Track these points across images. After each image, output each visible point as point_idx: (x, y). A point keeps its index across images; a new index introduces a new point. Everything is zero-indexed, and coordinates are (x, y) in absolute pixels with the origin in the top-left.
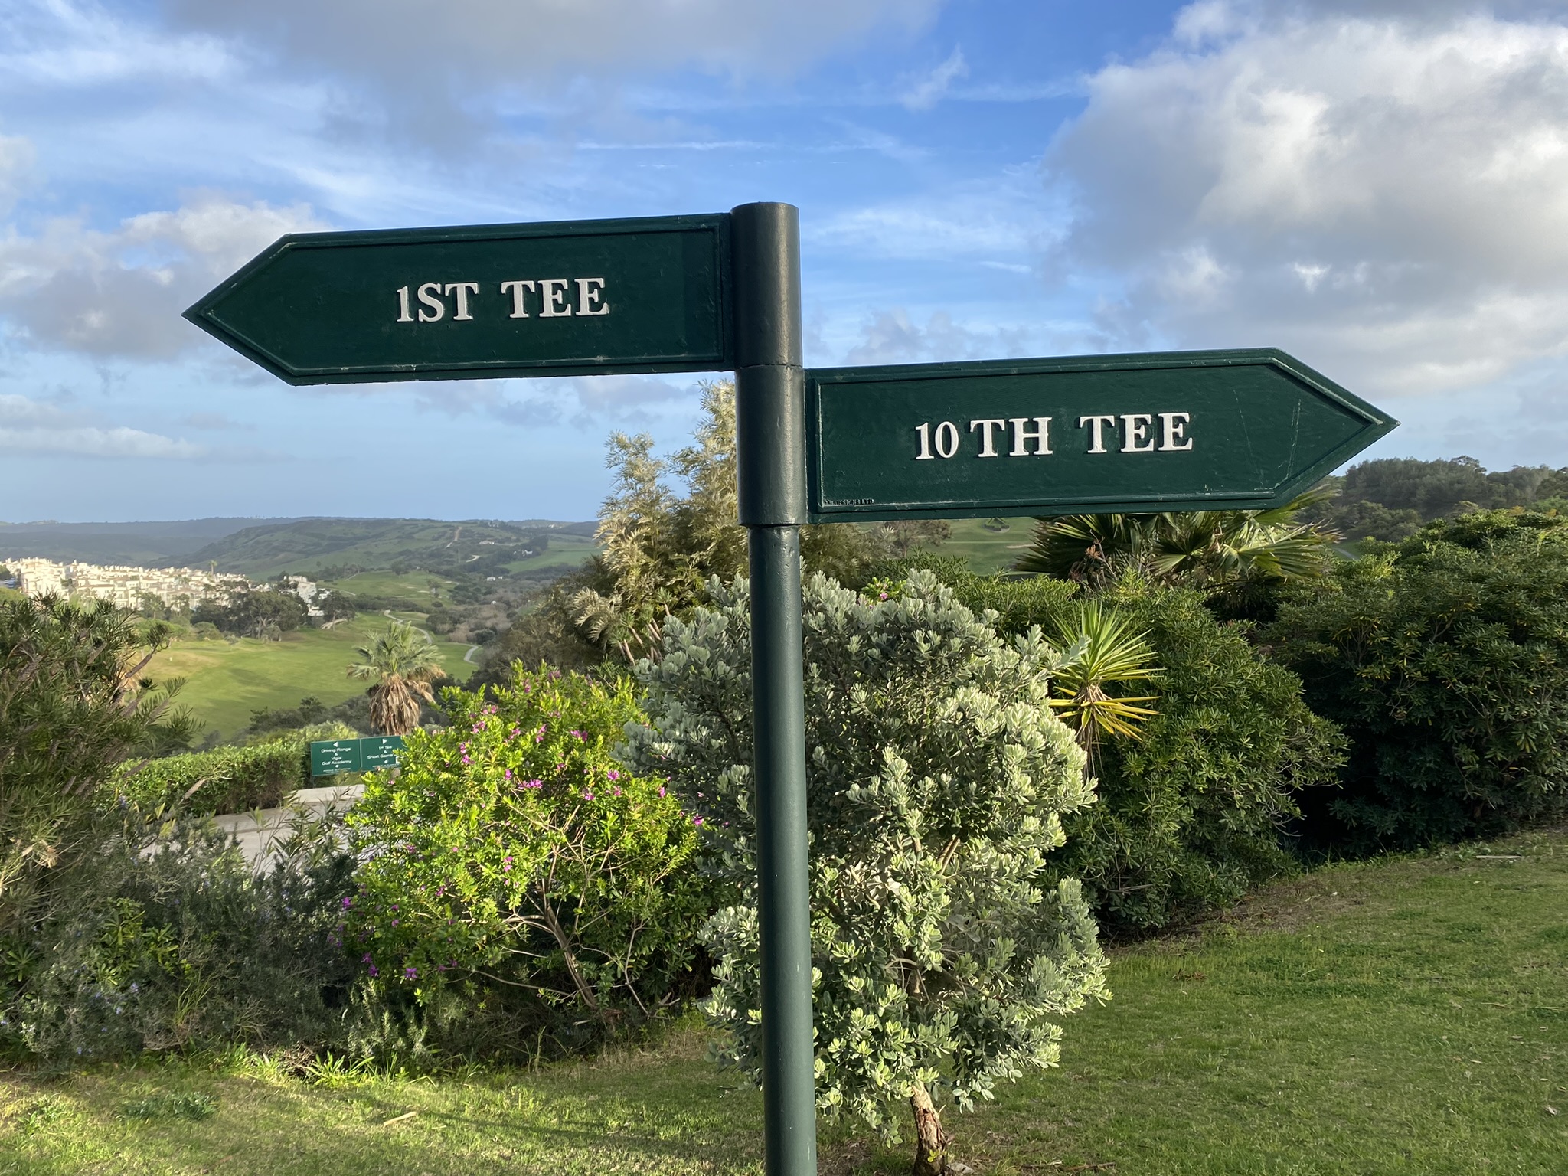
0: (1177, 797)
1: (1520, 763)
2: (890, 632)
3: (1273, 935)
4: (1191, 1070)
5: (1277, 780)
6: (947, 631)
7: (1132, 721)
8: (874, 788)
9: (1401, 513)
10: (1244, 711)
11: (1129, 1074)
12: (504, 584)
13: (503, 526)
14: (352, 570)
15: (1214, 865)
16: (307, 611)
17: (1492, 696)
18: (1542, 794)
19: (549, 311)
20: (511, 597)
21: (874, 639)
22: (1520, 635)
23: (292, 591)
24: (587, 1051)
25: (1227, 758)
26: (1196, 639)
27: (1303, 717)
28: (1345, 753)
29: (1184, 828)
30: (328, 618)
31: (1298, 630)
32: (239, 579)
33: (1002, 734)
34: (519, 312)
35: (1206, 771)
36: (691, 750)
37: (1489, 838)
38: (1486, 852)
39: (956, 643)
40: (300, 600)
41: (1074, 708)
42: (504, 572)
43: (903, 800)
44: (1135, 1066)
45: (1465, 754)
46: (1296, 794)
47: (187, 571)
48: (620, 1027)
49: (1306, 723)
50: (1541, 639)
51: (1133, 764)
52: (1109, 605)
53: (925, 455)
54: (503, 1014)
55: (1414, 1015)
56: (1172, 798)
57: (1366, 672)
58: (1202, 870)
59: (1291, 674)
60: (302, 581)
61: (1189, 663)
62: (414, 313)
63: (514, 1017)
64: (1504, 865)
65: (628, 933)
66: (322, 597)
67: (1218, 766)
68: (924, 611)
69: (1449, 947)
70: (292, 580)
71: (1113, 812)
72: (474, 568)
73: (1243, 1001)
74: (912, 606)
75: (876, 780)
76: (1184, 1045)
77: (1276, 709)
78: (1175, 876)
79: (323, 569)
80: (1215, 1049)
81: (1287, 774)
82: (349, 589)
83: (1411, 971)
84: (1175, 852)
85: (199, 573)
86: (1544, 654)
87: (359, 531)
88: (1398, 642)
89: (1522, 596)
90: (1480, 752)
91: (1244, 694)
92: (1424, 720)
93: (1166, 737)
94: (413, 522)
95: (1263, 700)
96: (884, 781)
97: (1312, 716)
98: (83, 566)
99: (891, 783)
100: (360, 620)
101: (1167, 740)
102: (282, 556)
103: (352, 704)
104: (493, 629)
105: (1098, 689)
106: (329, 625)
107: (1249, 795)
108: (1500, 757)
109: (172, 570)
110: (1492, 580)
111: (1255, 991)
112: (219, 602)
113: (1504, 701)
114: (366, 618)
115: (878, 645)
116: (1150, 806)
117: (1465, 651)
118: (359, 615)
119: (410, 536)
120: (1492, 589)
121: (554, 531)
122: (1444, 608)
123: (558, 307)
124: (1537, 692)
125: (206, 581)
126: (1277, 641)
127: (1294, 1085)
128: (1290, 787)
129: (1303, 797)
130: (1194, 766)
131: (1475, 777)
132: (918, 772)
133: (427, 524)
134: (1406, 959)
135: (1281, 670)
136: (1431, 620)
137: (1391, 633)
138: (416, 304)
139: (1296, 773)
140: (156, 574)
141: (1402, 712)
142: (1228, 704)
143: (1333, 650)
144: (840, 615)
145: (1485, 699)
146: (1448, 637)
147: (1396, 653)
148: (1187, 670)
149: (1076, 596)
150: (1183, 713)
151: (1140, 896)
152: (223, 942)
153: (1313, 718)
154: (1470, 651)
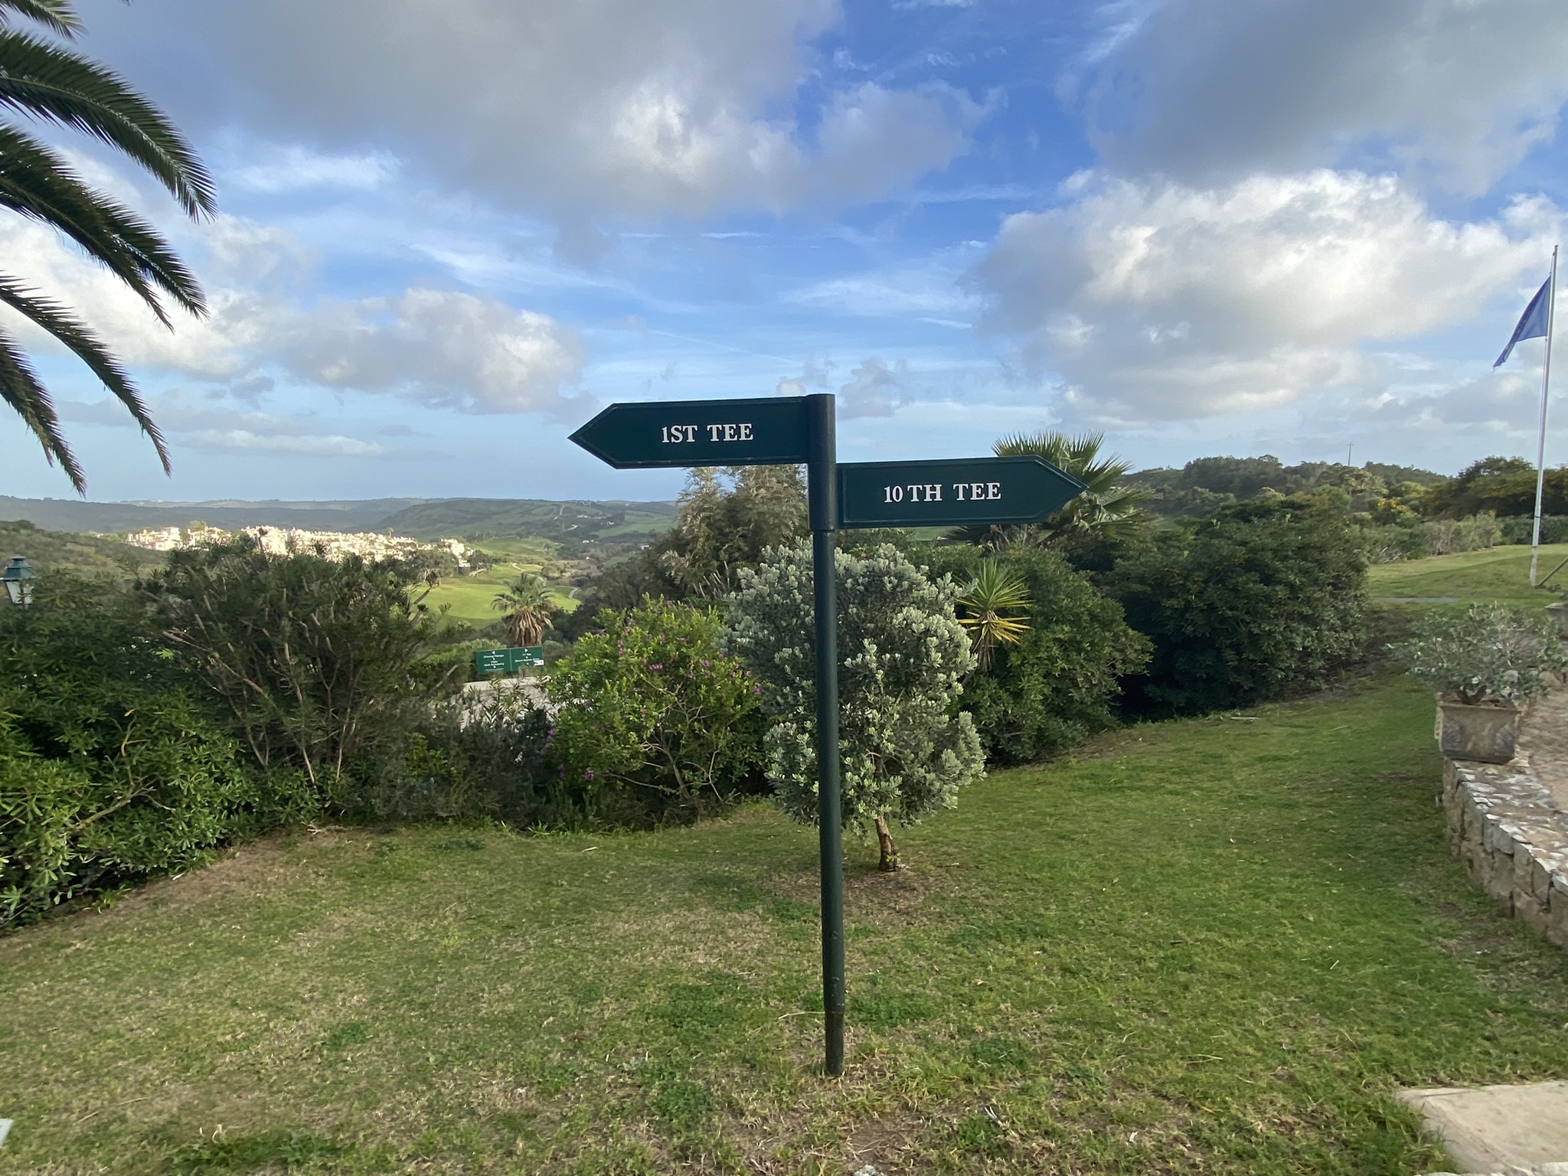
0: (1041, 679)
1: (1265, 660)
2: (869, 577)
3: (1098, 762)
4: (1034, 826)
5: (1107, 670)
6: (900, 577)
7: (1014, 633)
8: (859, 660)
9: (1222, 495)
10: (1085, 628)
11: (1001, 828)
12: (595, 546)
13: (594, 505)
14: (488, 536)
15: (1065, 721)
16: (458, 563)
17: (1247, 618)
18: (1278, 680)
19: (727, 438)
20: (601, 555)
21: (860, 581)
22: (1268, 579)
23: (448, 550)
24: (688, 822)
25: (1074, 656)
26: (1056, 582)
27: (1124, 631)
28: (1151, 654)
29: (1046, 699)
30: (473, 568)
31: (1126, 577)
32: (410, 541)
33: (927, 632)
34: (715, 438)
35: (1060, 664)
36: (758, 642)
37: (1243, 708)
38: (1238, 715)
39: (906, 584)
40: (453, 556)
41: (978, 625)
42: (595, 537)
43: (874, 665)
44: (1005, 824)
45: (1229, 654)
46: (1118, 679)
47: (372, 536)
48: (705, 808)
49: (1126, 635)
50: (1280, 582)
51: (1014, 659)
52: (1001, 562)
53: (888, 500)
54: (636, 802)
55: (1171, 800)
56: (1037, 680)
57: (1168, 603)
58: (1057, 725)
59: (1117, 605)
60: (454, 543)
61: (1051, 597)
62: (669, 438)
63: (643, 804)
64: (1247, 723)
65: (711, 754)
66: (469, 553)
67: (1069, 662)
68: (889, 566)
69: (1200, 766)
70: (447, 542)
71: (1001, 688)
72: (574, 534)
73: (1073, 794)
74: (883, 563)
75: (860, 655)
76: (1035, 814)
77: (1106, 625)
78: (1040, 728)
79: (468, 535)
80: (1051, 816)
81: (1113, 666)
83: (1174, 778)
84: (1040, 714)
85: (381, 536)
86: (1281, 592)
87: (493, 508)
88: (1189, 584)
89: (1270, 555)
90: (1239, 654)
91: (1086, 617)
92: (1204, 634)
93: (1036, 641)
94: (531, 502)
95: (1098, 621)
96: (864, 656)
97: (1130, 631)
98: (300, 532)
99: (868, 657)
100: (496, 570)
101: (1036, 644)
102: (438, 525)
103: (493, 627)
104: (588, 576)
105: (993, 613)
106: (474, 573)
107: (1088, 679)
108: (1252, 657)
109: (361, 535)
110: (1252, 544)
111: (1081, 789)
112: (397, 557)
113: (1255, 622)
114: (500, 568)
115: (863, 584)
116: (1024, 683)
117: (1232, 590)
118: (495, 566)
119: (529, 512)
120: (1252, 550)
121: (629, 508)
122: (1220, 563)
123: (732, 436)
124: (1276, 615)
125: (386, 542)
126: (1111, 584)
127: (1092, 831)
128: (1114, 675)
129: (1122, 681)
130: (1052, 660)
131: (1236, 669)
132: (881, 651)
133: (540, 503)
134: (1173, 773)
135: (1111, 602)
136: (1211, 571)
137: (1186, 578)
138: (670, 435)
139: (1119, 665)
140: (350, 536)
141: (1190, 629)
142: (1076, 622)
143: (1148, 589)
144: (842, 568)
145: (1242, 620)
146: (1221, 581)
147: (1188, 591)
148: (1050, 601)
149: (982, 556)
150: (1047, 628)
151: (1017, 739)
152: (472, 759)
153: (1130, 632)
154: (1235, 590)
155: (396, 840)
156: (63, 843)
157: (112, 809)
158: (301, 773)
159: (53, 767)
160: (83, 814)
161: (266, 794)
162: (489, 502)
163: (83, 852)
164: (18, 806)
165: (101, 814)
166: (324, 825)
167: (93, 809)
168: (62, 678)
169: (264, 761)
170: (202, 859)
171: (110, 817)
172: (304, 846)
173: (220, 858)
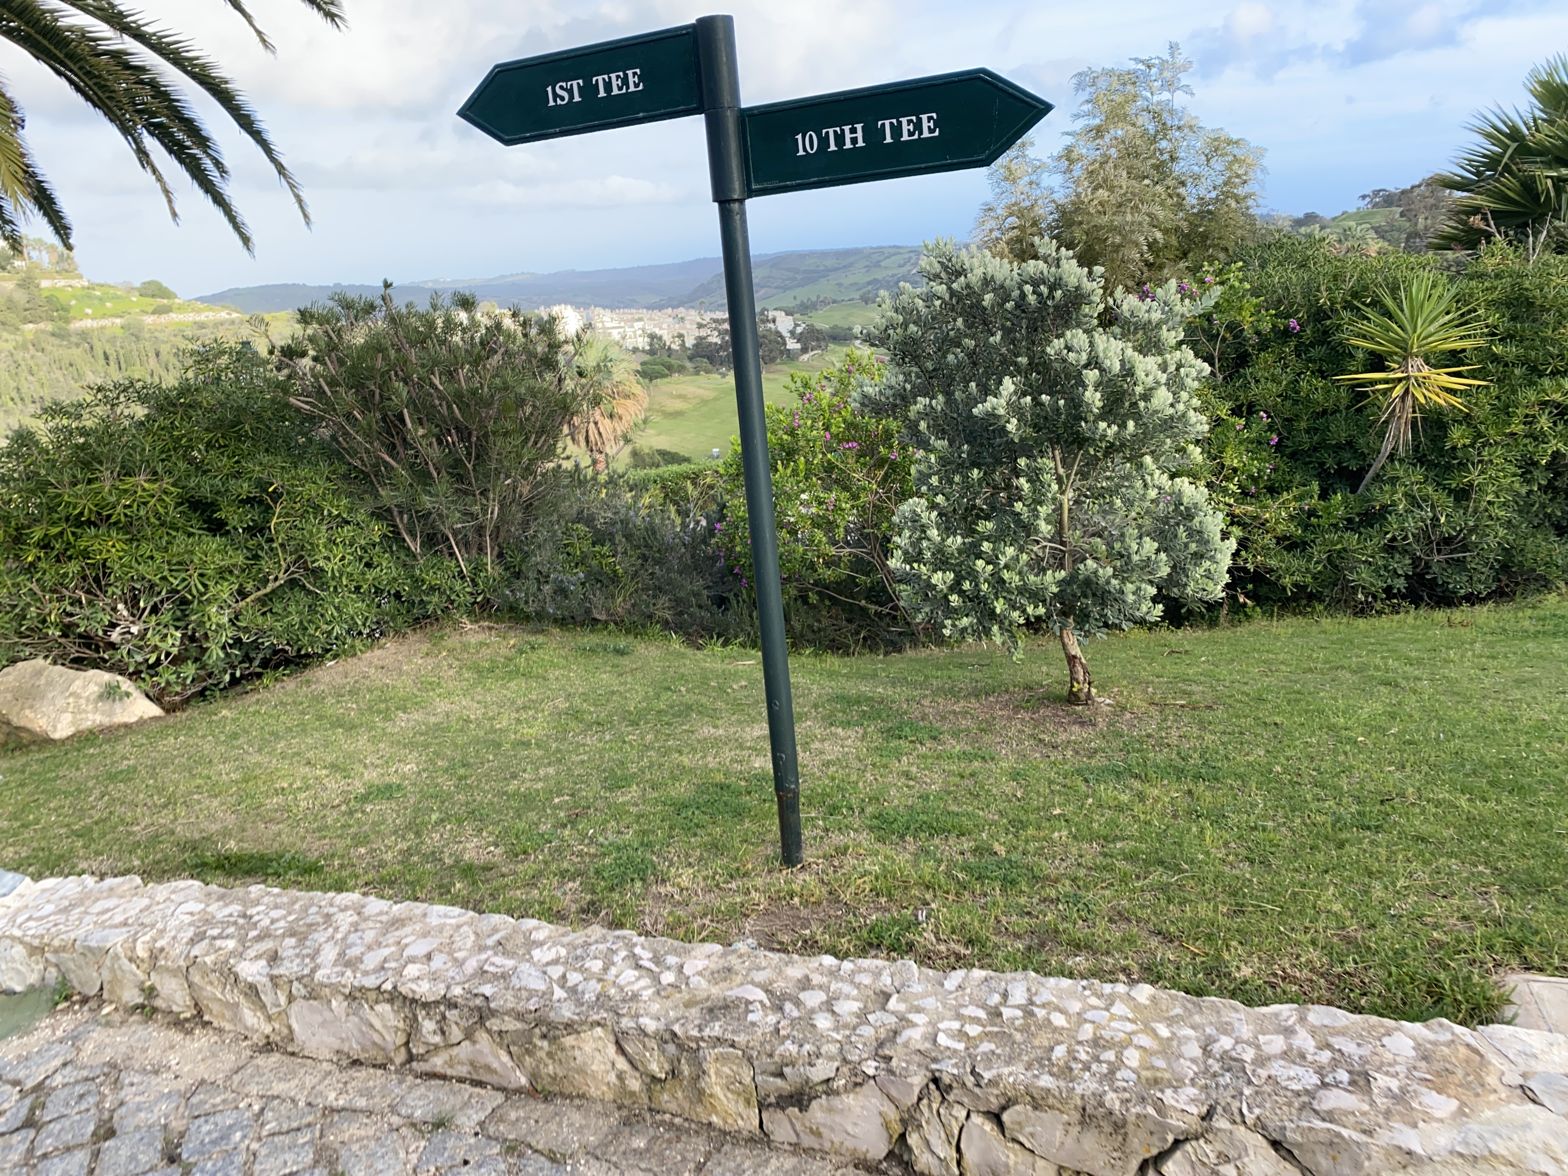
0: (1511, 469)
7: (1457, 393)
14: (825, 303)
16: (785, 344)
19: (615, 91)
23: (771, 325)
30: (804, 350)
34: (602, 94)
40: (779, 334)
47: (682, 311)
51: (1458, 436)
53: (801, 152)
56: (1503, 470)
60: (780, 316)
62: (555, 101)
66: (799, 330)
70: (771, 314)
78: (1504, 548)
79: (798, 302)
82: (822, 321)
85: (692, 312)
87: (830, 263)
94: (880, 250)
98: (599, 310)
100: (834, 352)
102: (762, 292)
106: (805, 357)
109: (670, 310)
112: (710, 339)
114: (838, 348)
116: (1474, 475)
118: (831, 346)
119: (877, 265)
123: (620, 89)
125: (698, 319)
130: (1537, 438)
133: (892, 251)
138: (555, 95)
140: (657, 314)
150: (1530, 384)
151: (1459, 566)
152: (644, 557)
155: (541, 639)
156: (225, 620)
157: (268, 589)
158: (453, 564)
159: (214, 543)
160: (242, 594)
161: (417, 582)
162: (823, 255)
163: (246, 630)
164: (184, 580)
165: (260, 593)
166: (476, 622)
167: (249, 587)
168: (222, 453)
169: (415, 546)
170: (353, 647)
171: (269, 596)
172: (453, 641)
173: (371, 647)
